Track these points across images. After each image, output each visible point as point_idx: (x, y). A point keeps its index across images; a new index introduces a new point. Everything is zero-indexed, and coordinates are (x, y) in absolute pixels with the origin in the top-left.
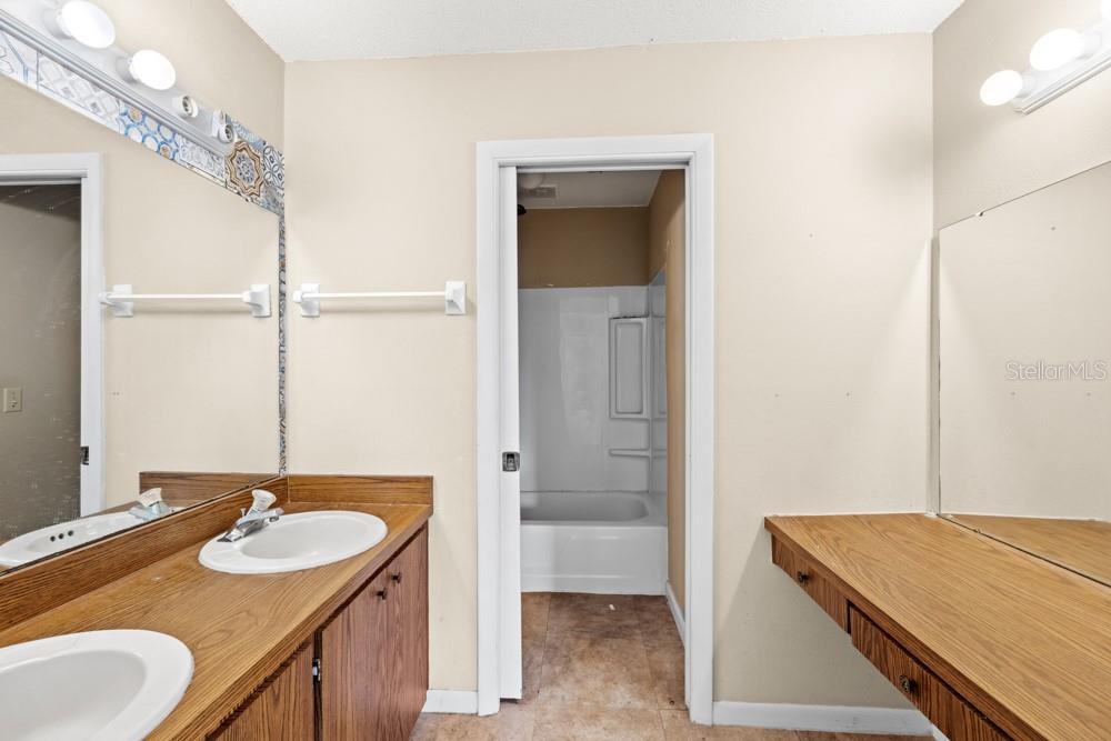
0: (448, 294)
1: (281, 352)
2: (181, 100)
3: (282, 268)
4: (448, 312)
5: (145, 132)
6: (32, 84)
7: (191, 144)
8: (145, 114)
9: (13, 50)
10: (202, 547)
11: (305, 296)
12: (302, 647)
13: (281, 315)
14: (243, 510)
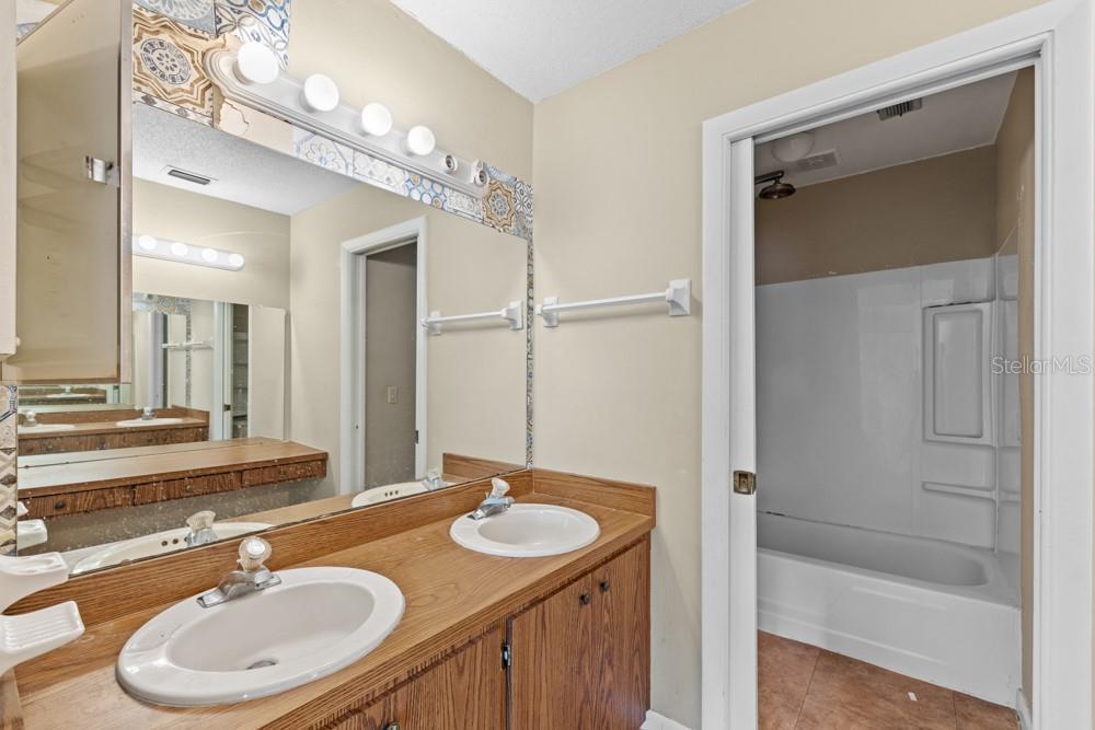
0: (668, 293)
1: (528, 359)
2: (444, 161)
3: (531, 286)
4: (671, 313)
5: (422, 190)
6: (350, 174)
7: (456, 193)
8: (422, 177)
9: (340, 153)
10: (453, 521)
11: (545, 308)
12: (491, 630)
13: (529, 327)
14: (487, 494)
